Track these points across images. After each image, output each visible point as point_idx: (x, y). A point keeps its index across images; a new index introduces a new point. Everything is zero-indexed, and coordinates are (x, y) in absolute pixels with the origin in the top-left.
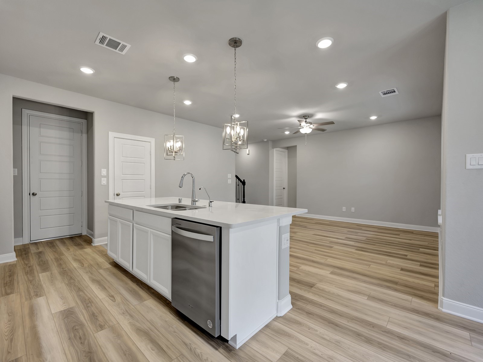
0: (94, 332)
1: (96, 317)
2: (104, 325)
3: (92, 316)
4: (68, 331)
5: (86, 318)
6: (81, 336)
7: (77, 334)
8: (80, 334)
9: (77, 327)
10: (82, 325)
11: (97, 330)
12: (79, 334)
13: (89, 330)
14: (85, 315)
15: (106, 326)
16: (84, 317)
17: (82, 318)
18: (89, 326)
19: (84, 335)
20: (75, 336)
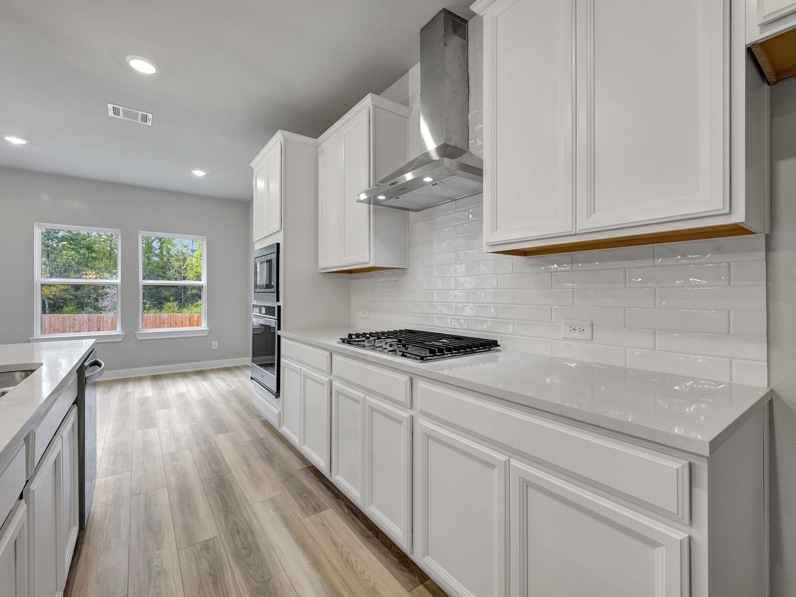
0: (219, 537)
1: (212, 572)
2: (201, 550)
3: (218, 576)
4: (258, 548)
5: (229, 571)
6: (237, 536)
7: (242, 539)
8: (238, 539)
9: (244, 552)
10: (238, 557)
11: (214, 542)
12: (240, 539)
13: (226, 545)
14: (231, 580)
15: (198, 547)
16: (234, 577)
17: (237, 572)
18: (225, 552)
19: (233, 536)
20: (246, 536)
